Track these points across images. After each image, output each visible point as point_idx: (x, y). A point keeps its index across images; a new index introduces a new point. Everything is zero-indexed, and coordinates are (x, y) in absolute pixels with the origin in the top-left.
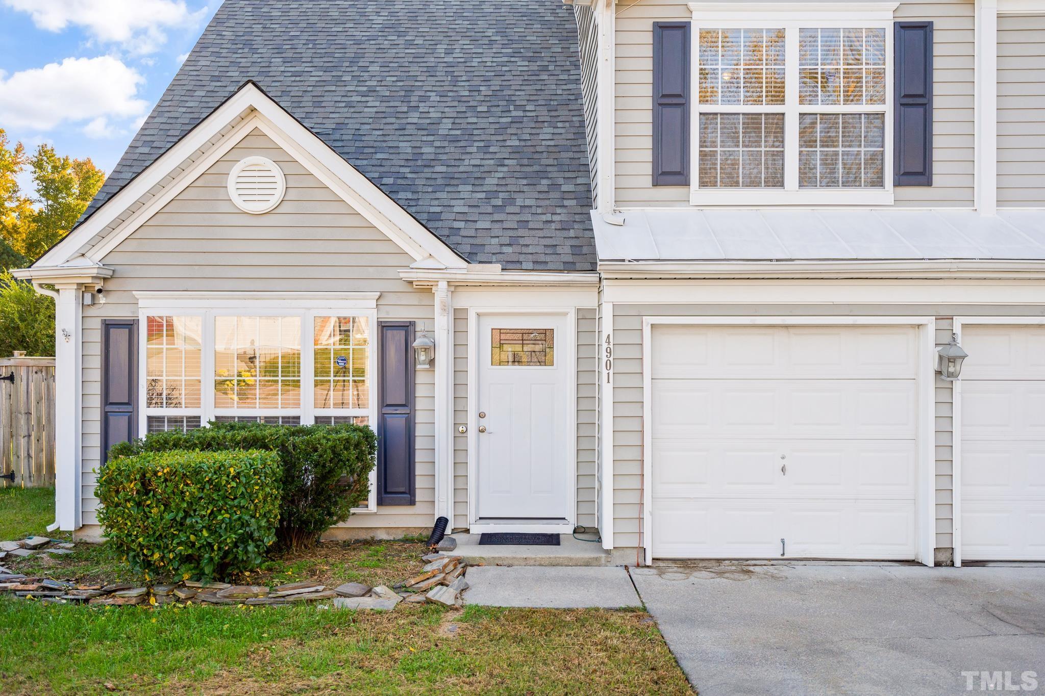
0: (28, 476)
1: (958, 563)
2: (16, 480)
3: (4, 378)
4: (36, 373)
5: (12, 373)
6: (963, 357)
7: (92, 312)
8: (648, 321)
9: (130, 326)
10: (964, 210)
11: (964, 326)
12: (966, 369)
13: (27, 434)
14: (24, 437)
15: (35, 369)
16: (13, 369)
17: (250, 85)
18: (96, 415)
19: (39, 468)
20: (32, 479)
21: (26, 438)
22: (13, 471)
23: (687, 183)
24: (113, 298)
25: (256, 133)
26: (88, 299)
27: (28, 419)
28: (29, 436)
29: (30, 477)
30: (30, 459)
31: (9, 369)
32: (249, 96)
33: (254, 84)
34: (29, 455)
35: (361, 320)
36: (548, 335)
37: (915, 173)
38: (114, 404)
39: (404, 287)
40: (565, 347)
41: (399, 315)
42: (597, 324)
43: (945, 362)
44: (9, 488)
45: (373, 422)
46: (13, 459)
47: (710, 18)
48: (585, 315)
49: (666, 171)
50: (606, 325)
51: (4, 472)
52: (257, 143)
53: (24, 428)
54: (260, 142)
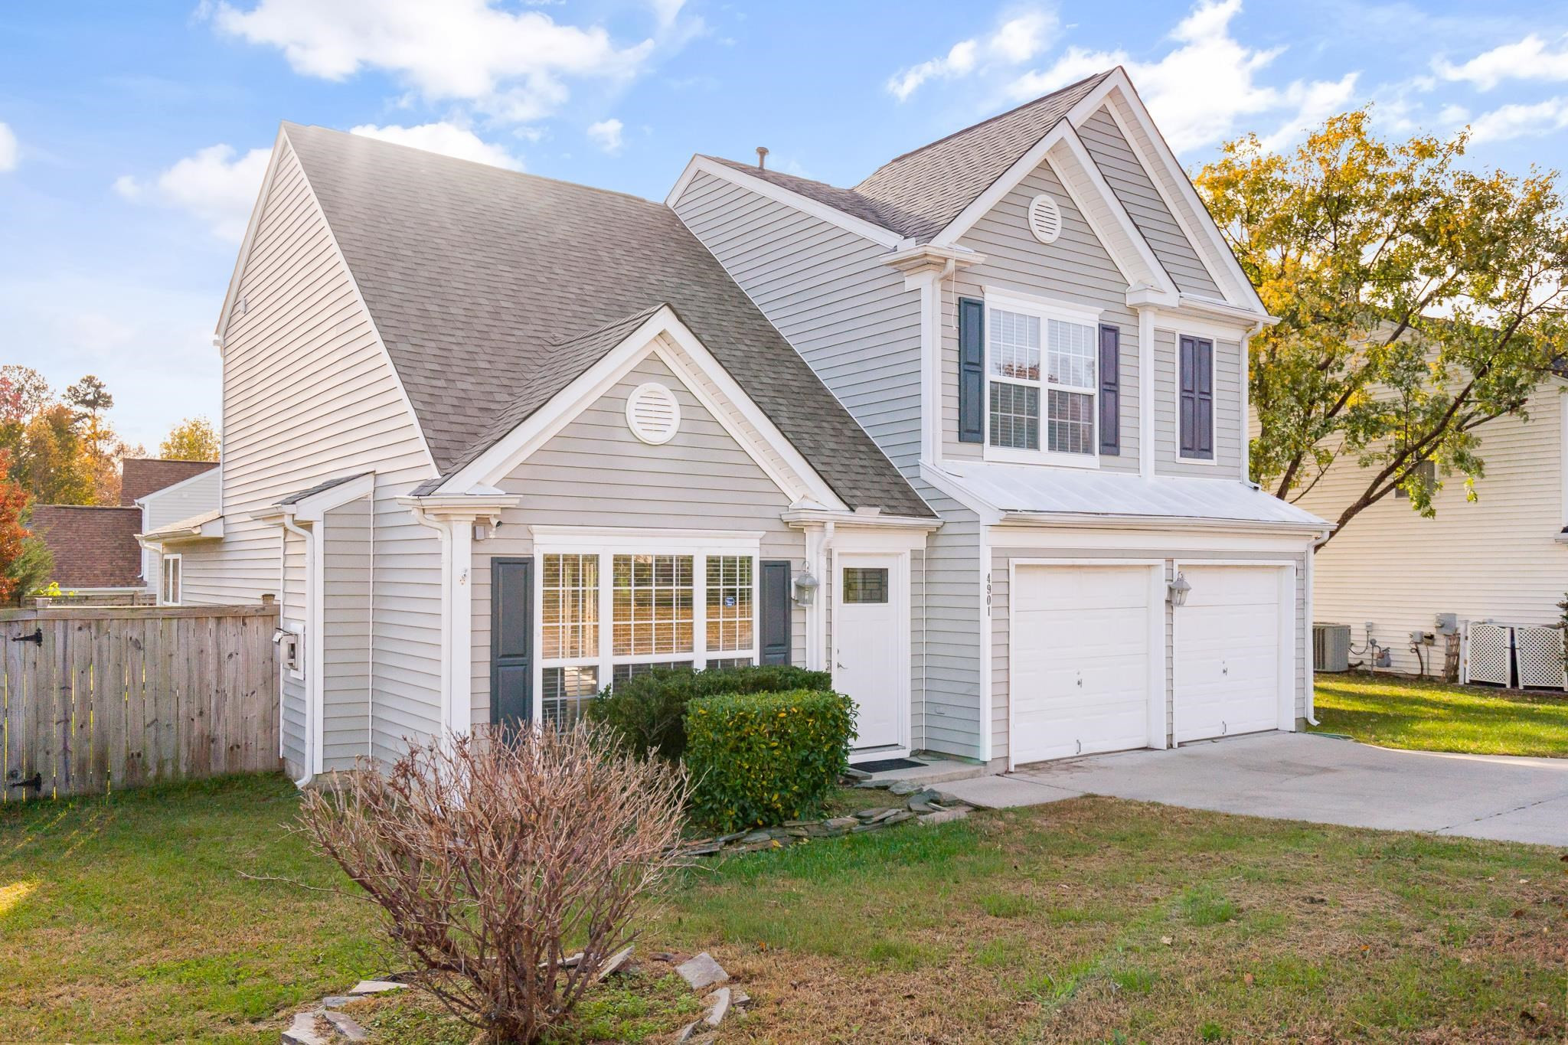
0: (64, 779)
2: (44, 787)
3: (26, 639)
4: (80, 629)
5: (39, 630)
6: (1188, 590)
7: (483, 548)
8: (1014, 561)
9: (525, 566)
10: (1134, 476)
12: (1189, 598)
13: (63, 718)
14: (57, 723)
15: (77, 624)
16: (40, 625)
17: (667, 307)
19: (82, 768)
20: (71, 783)
21: (62, 725)
22: (38, 775)
23: (982, 442)
24: (512, 532)
25: (652, 358)
26: (480, 533)
27: (65, 696)
28: (67, 721)
29: (67, 780)
30: (68, 754)
31: (33, 624)
33: (670, 306)
34: (65, 748)
35: (749, 559)
36: (882, 573)
37: (1111, 445)
38: (504, 656)
39: (780, 527)
40: (899, 584)
41: (777, 554)
42: (924, 563)
43: (1175, 594)
44: (32, 801)
45: (756, 662)
46: (40, 757)
47: (996, 300)
48: (916, 556)
49: (969, 431)
50: (986, 565)
51: (23, 776)
52: (651, 367)
53: (59, 710)
54: (657, 368)
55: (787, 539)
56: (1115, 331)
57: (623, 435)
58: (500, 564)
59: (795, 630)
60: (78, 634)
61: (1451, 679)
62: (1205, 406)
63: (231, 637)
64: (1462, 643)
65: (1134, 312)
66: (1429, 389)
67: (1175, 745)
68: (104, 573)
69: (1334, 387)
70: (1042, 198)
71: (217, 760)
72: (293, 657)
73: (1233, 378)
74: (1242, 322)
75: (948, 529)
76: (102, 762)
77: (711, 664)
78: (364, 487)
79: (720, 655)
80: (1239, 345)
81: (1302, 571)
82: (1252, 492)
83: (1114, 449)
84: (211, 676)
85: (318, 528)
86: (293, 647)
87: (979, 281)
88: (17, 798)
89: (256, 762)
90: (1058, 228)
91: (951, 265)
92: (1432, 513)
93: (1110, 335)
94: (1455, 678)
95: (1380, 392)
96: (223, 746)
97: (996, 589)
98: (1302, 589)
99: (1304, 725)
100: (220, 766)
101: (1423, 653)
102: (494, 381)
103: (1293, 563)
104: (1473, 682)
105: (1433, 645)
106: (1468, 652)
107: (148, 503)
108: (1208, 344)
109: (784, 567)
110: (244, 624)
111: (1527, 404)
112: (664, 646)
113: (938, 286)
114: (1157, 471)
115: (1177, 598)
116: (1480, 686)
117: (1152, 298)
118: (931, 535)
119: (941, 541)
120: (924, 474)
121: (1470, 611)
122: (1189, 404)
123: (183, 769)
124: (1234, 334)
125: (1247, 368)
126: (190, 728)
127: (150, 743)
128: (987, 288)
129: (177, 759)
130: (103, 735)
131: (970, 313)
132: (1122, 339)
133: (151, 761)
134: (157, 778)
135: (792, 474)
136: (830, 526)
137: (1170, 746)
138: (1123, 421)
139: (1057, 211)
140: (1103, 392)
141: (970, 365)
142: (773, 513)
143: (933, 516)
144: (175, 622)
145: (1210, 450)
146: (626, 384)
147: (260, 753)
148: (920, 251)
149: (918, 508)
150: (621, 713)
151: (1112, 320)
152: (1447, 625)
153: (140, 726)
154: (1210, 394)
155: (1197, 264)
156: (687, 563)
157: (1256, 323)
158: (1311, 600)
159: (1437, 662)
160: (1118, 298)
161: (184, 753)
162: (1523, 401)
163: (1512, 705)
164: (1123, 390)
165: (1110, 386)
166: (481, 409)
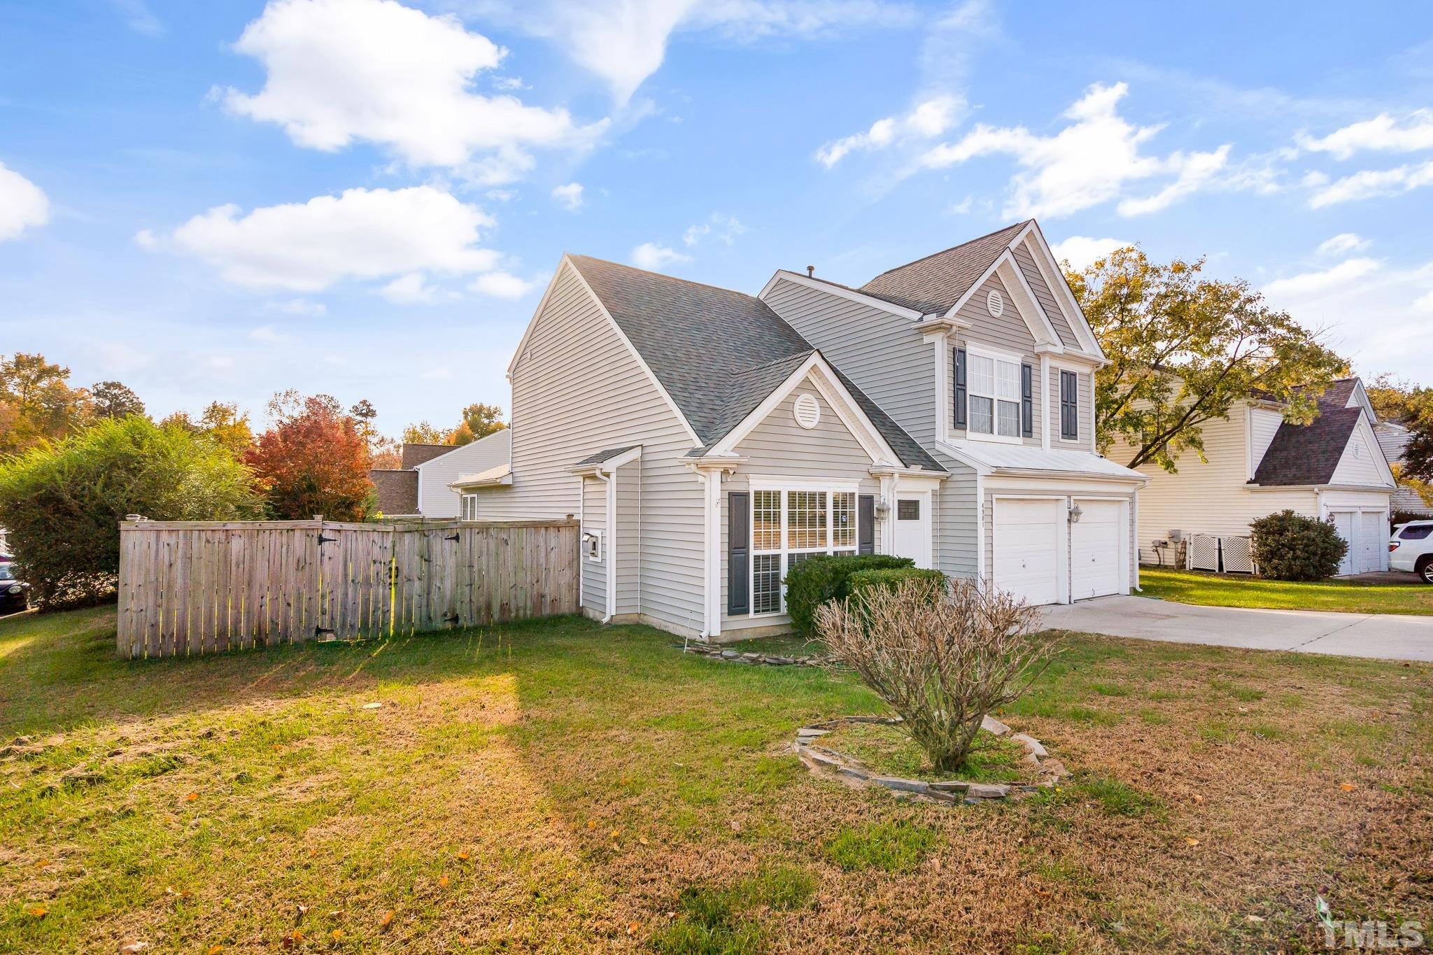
2: (460, 622)
4: (478, 533)
5: (457, 534)
6: (1080, 513)
7: (725, 487)
8: (995, 496)
9: (745, 496)
10: (1038, 449)
12: (1081, 518)
13: (470, 583)
14: (467, 586)
16: (459, 531)
18: (726, 557)
19: (479, 612)
20: (473, 619)
21: (469, 587)
23: (965, 429)
25: (806, 380)
28: (472, 585)
29: (471, 618)
30: (472, 603)
31: (455, 530)
34: (471, 600)
35: (852, 495)
36: (916, 503)
37: (1028, 431)
38: (735, 548)
39: (868, 476)
40: (926, 509)
41: (868, 491)
42: (940, 497)
43: (1073, 515)
44: (454, 629)
45: (857, 553)
46: (458, 604)
47: (972, 349)
48: (934, 493)
49: (959, 422)
50: (981, 498)
51: (449, 616)
52: (806, 385)
53: (468, 578)
54: (808, 386)
55: (871, 483)
56: (1030, 367)
57: (793, 424)
58: (732, 496)
59: (876, 535)
60: (477, 536)
61: (1181, 567)
62: (1073, 410)
63: (553, 537)
64: (1187, 546)
65: (1038, 356)
66: (1171, 403)
67: (1072, 602)
68: (398, 506)
69: (1115, 402)
70: (993, 292)
71: (545, 607)
72: (594, 549)
73: (1087, 394)
74: (1092, 363)
75: (955, 478)
76: (489, 606)
77: (835, 553)
78: (636, 454)
79: (840, 548)
80: (1089, 376)
81: (1132, 503)
82: (1099, 459)
83: (1029, 434)
84: (542, 561)
85: (613, 476)
86: (594, 543)
87: (963, 338)
88: (447, 627)
89: (565, 607)
90: (1002, 310)
91: (954, 328)
92: (1175, 471)
93: (1027, 370)
94: (1184, 566)
95: (1141, 405)
96: (548, 599)
97: (986, 513)
98: (1132, 514)
99: (1134, 592)
100: (547, 611)
101: (1161, 553)
102: (711, 394)
103: (1128, 499)
104: (1194, 569)
105: (1167, 548)
106: (1192, 552)
107: (422, 468)
108: (1074, 375)
109: (871, 498)
110: (559, 531)
111: (1229, 411)
112: (813, 545)
113: (946, 341)
114: (1052, 447)
115: (1074, 517)
116: (1198, 571)
117: (1050, 348)
118: (943, 481)
119: (949, 485)
120: (938, 447)
121: (1190, 527)
122: (1066, 409)
123: (529, 613)
124: (1086, 370)
125: (1094, 388)
126: (532, 588)
127: (512, 597)
128: (969, 342)
129: (525, 609)
130: (489, 595)
131: (959, 358)
132: (1033, 372)
133: (513, 608)
134: (517, 616)
135: (877, 446)
136: (896, 476)
137: (1070, 603)
138: (1034, 418)
139: (1001, 299)
140: (1024, 402)
141: (959, 386)
142: (865, 468)
143: (945, 470)
144: (525, 529)
145: (1076, 435)
146: (793, 395)
147: (567, 604)
148: (939, 320)
149: (936, 467)
150: (812, 580)
151: (1030, 361)
152: (1174, 536)
153: (508, 587)
154: (1076, 403)
155: (1068, 330)
156: (823, 495)
157: (1100, 363)
158: (1137, 520)
159: (1170, 558)
160: (1031, 349)
161: (529, 604)
162: (1226, 409)
163: (1225, 581)
164: (1034, 401)
165: (1027, 397)
166: (711, 409)
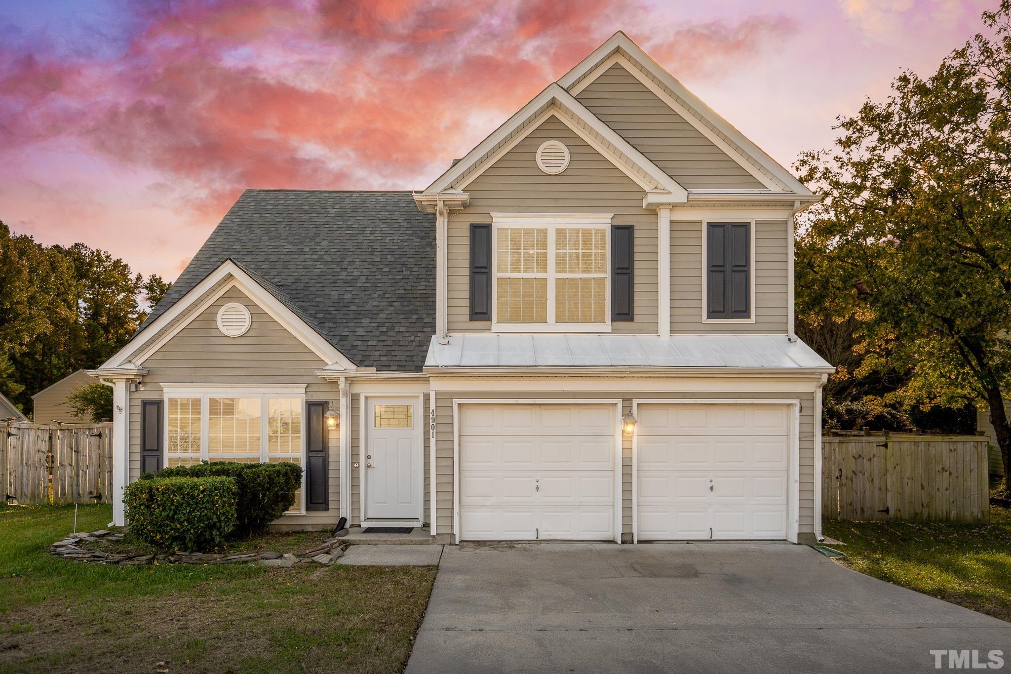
1: (635, 542)
2: (103, 499)
3: (95, 436)
5: (100, 432)
7: (136, 395)
8: (456, 401)
9: (159, 404)
10: (652, 336)
11: (638, 404)
14: (106, 472)
16: (101, 430)
17: (229, 261)
18: (138, 457)
22: (100, 493)
23: (489, 320)
24: (148, 387)
25: (234, 289)
26: (133, 388)
27: (109, 461)
31: (98, 429)
32: (228, 268)
33: (231, 260)
36: (407, 409)
37: (624, 314)
38: (149, 451)
39: (321, 381)
40: (417, 416)
41: (318, 398)
43: (626, 425)
45: (303, 460)
47: (503, 221)
49: (479, 312)
50: (432, 404)
51: (95, 493)
52: (234, 294)
54: (236, 294)
55: (325, 388)
56: (630, 228)
57: (215, 333)
58: (145, 404)
65: (652, 211)
70: (549, 144)
73: (779, 251)
77: (272, 459)
79: (279, 455)
80: (786, 222)
83: (627, 317)
87: (485, 210)
88: (93, 502)
90: (566, 161)
91: (441, 203)
93: (624, 232)
97: (439, 420)
98: (811, 424)
99: (809, 540)
108: (746, 226)
109: (323, 404)
117: (664, 198)
122: (718, 276)
124: (779, 214)
128: (491, 214)
131: (480, 235)
132: (637, 233)
136: (342, 380)
137: (629, 542)
138: (640, 296)
139: (565, 150)
140: (616, 275)
141: (480, 269)
142: (315, 373)
145: (747, 311)
146: (217, 305)
151: (630, 220)
154: (747, 266)
155: (732, 165)
160: (633, 203)
164: (637, 272)
165: (624, 270)
